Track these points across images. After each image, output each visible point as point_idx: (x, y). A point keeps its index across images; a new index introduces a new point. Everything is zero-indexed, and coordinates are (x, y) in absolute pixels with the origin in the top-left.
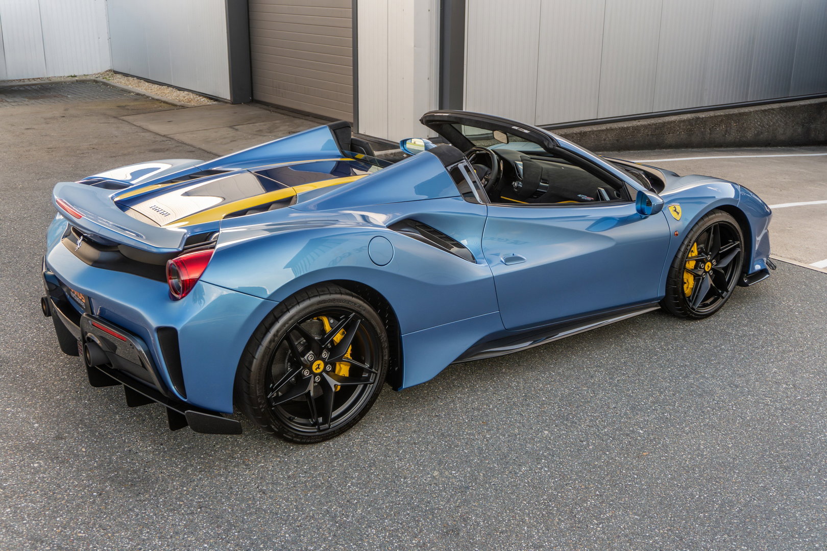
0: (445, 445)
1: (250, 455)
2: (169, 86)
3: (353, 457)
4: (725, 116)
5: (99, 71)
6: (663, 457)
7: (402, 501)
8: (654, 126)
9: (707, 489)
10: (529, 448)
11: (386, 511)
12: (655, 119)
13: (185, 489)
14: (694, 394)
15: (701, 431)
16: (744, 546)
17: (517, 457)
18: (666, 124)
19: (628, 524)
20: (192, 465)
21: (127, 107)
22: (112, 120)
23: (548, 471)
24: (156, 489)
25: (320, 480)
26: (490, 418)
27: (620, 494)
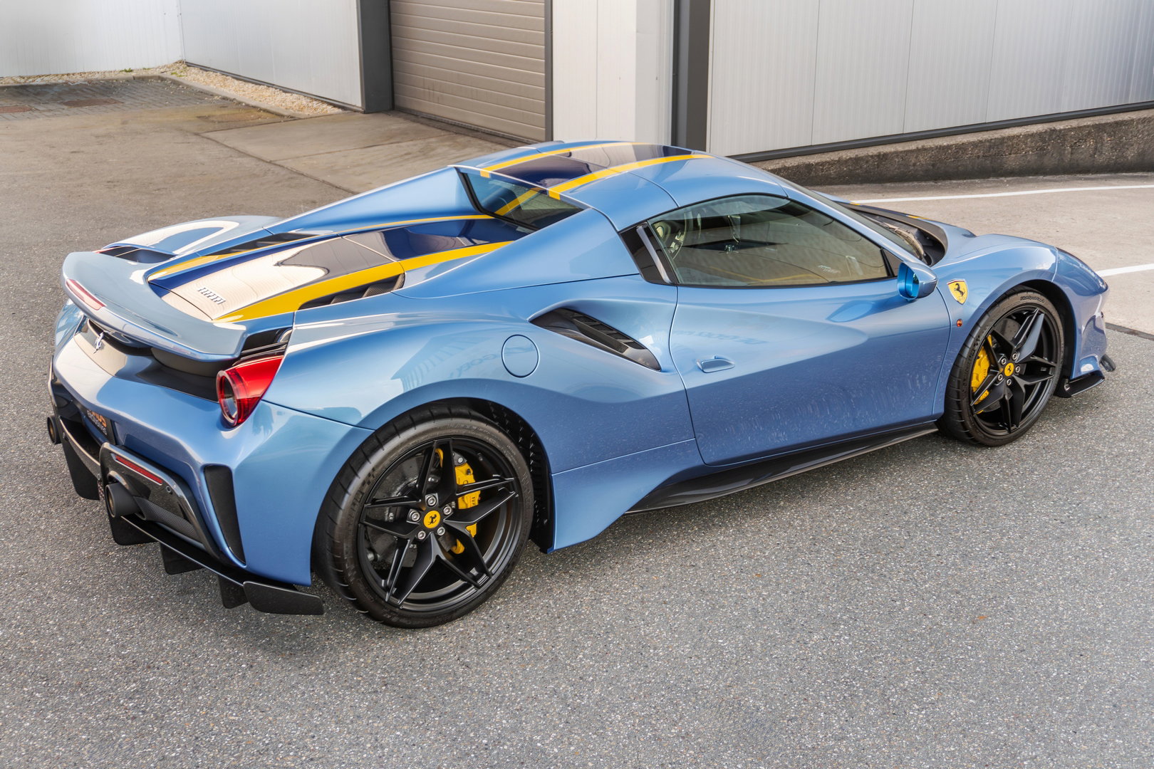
0: (706, 605)
2: (270, 85)
3: (581, 621)
4: (1095, 126)
5: (165, 62)
6: (1006, 622)
7: (653, 678)
8: (988, 144)
9: (1069, 665)
10: (822, 609)
11: (632, 691)
12: (988, 132)
13: (362, 660)
14: (1050, 537)
15: (1059, 587)
16: (1119, 739)
17: (806, 622)
18: (1006, 140)
19: (960, 710)
21: (211, 119)
22: (193, 139)
23: (849, 641)
24: (324, 661)
25: (541, 651)
26: (767, 569)
27: (949, 670)
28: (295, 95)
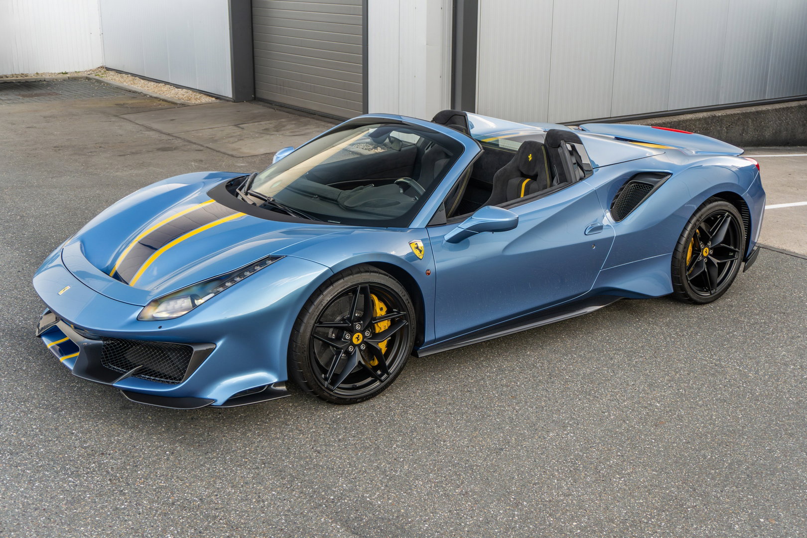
0: (478, 415)
1: (302, 422)
2: (167, 83)
3: (395, 425)
4: (744, 114)
5: (91, 68)
6: (678, 425)
7: (443, 459)
8: (669, 125)
9: (719, 451)
10: (555, 417)
11: (430, 467)
12: (669, 117)
13: (247, 449)
14: (708, 374)
15: (713, 404)
16: (751, 495)
17: (545, 425)
18: (681, 123)
19: (647, 478)
20: (250, 431)
21: (125, 106)
22: (114, 119)
23: (574, 436)
24: (222, 449)
25: (368, 443)
26: (518, 393)
27: (640, 454)
28: (184, 90)
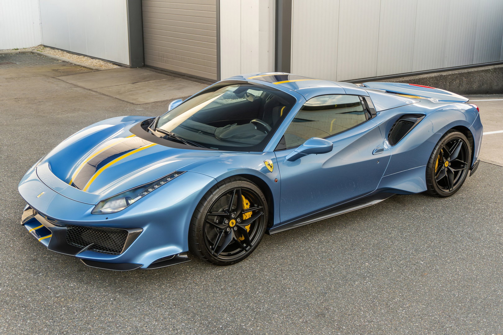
0: (309, 271)
1: (196, 278)
2: (85, 56)
3: (256, 279)
4: (460, 74)
5: (33, 46)
6: (436, 275)
7: (290, 300)
8: (413, 81)
9: (463, 292)
10: (358, 272)
11: (281, 305)
12: (413, 76)
13: (163, 296)
14: (451, 242)
15: (457, 262)
16: (485, 319)
17: (352, 277)
19: (419, 310)
20: (164, 284)
21: (59, 71)
23: (371, 284)
24: (146, 297)
25: (240, 291)
26: (333, 257)
27: (413, 295)
28: (97, 60)
